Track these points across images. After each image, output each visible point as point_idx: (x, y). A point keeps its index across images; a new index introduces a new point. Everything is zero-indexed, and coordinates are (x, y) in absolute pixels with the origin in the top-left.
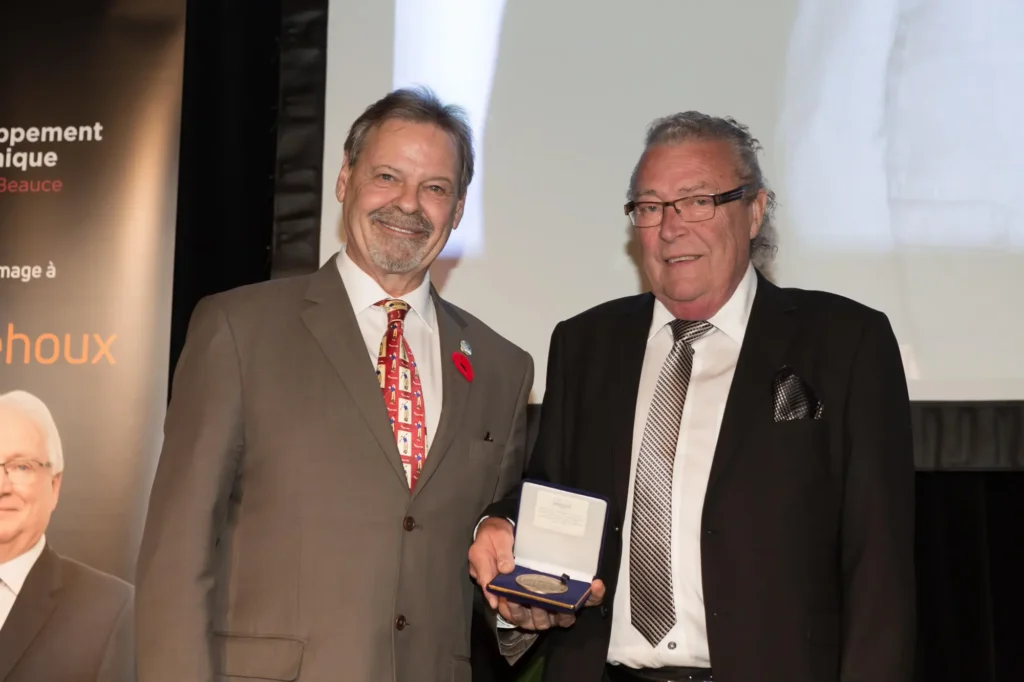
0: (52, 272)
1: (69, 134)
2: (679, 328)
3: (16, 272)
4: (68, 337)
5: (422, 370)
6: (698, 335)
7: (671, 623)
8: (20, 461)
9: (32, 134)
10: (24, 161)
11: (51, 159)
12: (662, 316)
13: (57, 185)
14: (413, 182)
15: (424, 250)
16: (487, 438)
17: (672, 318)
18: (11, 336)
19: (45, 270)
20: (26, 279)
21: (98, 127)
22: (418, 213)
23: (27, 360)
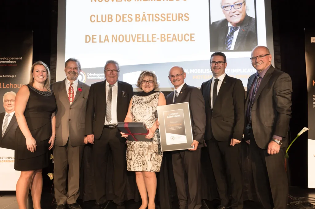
0: (16, 76)
1: (18, 58)
2: (110, 85)
3: (11, 76)
4: (18, 85)
5: (74, 90)
6: (112, 86)
7: (111, 120)
8: (12, 100)
9: (13, 58)
10: (12, 62)
11: (15, 62)
12: (107, 84)
13: (16, 65)
14: (73, 68)
15: (76, 76)
16: (83, 98)
17: (109, 84)
18: (11, 84)
19: (15, 76)
20: (12, 77)
21: (21, 58)
22: (74, 72)
23: (13, 87)
